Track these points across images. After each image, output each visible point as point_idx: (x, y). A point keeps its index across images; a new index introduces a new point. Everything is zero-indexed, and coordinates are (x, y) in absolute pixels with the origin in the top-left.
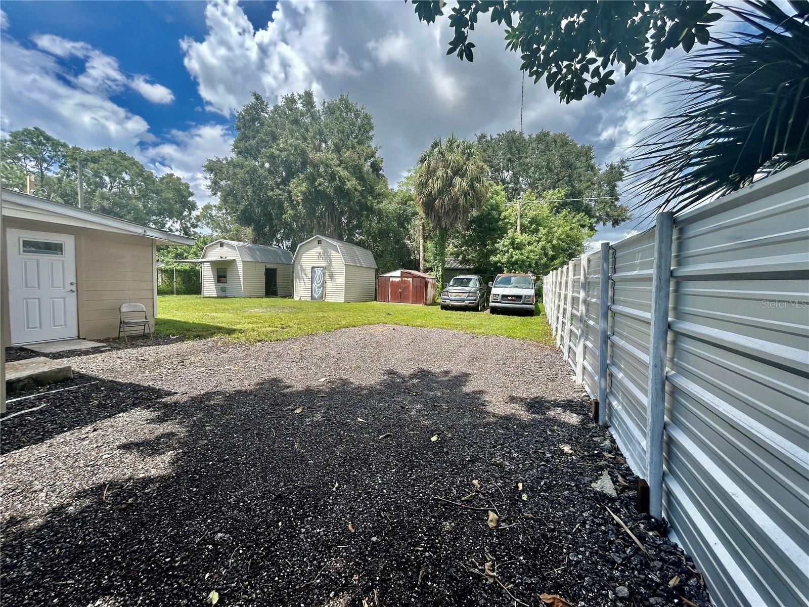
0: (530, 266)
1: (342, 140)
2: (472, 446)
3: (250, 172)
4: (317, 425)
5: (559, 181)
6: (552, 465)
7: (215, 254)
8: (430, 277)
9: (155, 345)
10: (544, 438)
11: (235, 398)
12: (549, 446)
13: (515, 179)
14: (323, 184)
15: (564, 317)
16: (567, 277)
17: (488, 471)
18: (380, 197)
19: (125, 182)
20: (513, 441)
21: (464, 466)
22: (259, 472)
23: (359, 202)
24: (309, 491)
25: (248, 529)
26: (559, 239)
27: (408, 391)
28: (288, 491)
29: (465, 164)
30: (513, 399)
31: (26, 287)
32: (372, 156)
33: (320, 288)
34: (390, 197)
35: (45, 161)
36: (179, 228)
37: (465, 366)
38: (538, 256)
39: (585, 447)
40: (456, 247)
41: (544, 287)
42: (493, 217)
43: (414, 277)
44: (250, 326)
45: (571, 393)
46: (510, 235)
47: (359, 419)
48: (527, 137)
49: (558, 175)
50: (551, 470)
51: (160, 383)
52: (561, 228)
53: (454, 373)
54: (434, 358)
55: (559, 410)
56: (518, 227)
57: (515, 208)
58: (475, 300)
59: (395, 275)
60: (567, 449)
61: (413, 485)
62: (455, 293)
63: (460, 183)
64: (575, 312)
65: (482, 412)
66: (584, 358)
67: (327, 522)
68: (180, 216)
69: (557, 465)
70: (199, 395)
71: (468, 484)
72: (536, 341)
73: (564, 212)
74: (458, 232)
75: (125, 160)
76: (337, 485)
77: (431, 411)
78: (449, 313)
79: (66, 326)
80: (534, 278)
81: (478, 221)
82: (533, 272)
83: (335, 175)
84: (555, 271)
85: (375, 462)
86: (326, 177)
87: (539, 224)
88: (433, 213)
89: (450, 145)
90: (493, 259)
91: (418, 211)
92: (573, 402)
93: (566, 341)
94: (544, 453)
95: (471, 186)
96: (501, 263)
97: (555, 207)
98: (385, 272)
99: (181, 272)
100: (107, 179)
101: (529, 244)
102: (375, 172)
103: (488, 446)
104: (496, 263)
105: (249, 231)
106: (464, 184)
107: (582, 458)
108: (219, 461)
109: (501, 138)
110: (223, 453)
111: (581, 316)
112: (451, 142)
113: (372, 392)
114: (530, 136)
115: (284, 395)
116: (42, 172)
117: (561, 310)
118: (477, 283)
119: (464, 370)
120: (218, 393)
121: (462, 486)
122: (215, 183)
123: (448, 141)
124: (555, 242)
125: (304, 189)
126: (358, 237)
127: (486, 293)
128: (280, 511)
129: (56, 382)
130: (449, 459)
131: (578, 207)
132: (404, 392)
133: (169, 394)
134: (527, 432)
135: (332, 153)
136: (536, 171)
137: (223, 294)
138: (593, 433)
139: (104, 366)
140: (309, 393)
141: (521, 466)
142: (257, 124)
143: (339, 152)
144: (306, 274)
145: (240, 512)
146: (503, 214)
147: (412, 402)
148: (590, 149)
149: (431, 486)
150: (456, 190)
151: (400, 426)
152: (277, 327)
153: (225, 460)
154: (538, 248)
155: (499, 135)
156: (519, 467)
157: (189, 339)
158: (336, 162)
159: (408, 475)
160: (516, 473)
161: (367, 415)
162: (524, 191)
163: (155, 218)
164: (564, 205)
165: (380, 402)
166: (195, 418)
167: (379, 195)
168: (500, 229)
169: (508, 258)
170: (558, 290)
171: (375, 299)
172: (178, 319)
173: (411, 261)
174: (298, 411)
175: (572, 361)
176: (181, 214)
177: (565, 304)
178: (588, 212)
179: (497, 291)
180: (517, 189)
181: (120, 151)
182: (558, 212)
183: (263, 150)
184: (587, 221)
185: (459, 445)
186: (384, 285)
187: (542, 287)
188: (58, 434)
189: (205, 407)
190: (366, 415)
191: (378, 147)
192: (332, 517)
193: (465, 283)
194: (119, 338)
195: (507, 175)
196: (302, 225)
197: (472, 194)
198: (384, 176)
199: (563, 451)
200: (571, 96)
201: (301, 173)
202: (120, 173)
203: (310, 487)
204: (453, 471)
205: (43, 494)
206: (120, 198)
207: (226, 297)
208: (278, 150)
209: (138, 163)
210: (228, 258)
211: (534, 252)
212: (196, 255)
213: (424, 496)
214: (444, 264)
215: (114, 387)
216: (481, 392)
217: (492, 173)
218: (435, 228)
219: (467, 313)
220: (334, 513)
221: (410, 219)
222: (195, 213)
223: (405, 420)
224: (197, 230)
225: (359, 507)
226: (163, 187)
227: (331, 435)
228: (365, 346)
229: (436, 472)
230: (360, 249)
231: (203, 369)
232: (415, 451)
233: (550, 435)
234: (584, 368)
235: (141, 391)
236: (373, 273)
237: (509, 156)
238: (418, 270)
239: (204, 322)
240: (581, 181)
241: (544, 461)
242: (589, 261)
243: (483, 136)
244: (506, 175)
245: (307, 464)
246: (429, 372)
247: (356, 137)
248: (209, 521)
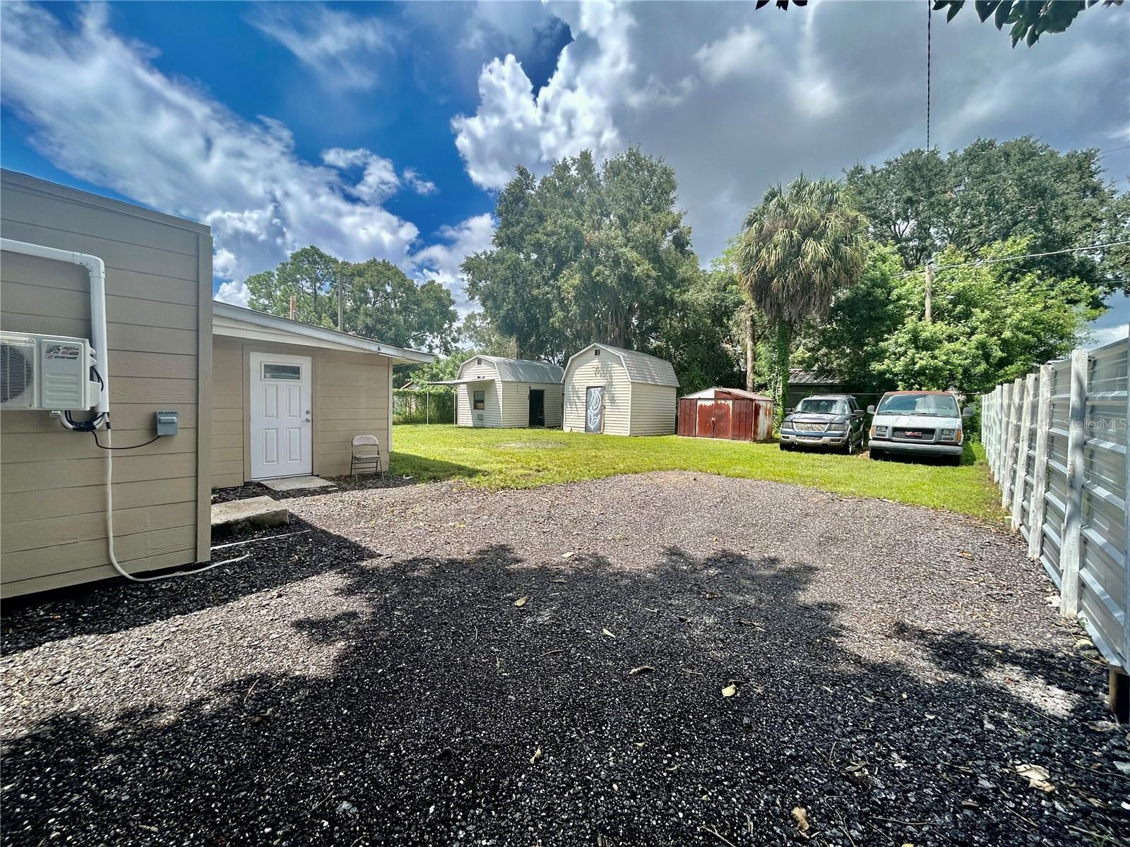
0: (952, 377)
1: (631, 210)
2: (802, 723)
3: (512, 267)
4: (539, 631)
5: (1016, 223)
6: (997, 813)
7: (472, 374)
8: (764, 399)
9: (384, 487)
10: (975, 736)
11: (444, 571)
12: (988, 759)
13: (922, 231)
14: (604, 272)
15: (1028, 472)
16: (1036, 395)
17: (831, 793)
18: (684, 283)
19: (388, 294)
20: (897, 729)
21: (780, 767)
22: (435, 701)
23: (653, 294)
24: (493, 754)
25: (384, 806)
26: (1018, 328)
27: (698, 589)
28: (462, 747)
29: (822, 217)
30: (901, 630)
31: (266, 416)
32: (675, 227)
33: (597, 415)
34: (700, 282)
35: (318, 280)
36: (439, 344)
37: (811, 552)
38: (968, 361)
39: (1092, 782)
40: (810, 350)
41: (984, 413)
42: (876, 299)
43: (736, 398)
44: (499, 466)
45: (1049, 636)
46: (909, 326)
47: (606, 632)
48: (944, 157)
49: (1013, 213)
50: (991, 827)
51: (368, 539)
52: (1021, 309)
53: (787, 564)
54: (755, 533)
55: (1015, 672)
56: (928, 312)
57: (921, 279)
58: (842, 435)
59: (706, 396)
60: (1036, 776)
61: (669, 788)
62: (803, 423)
63: (815, 250)
64: (1055, 465)
65: (833, 649)
66: (1083, 564)
67: (504, 828)
68: (440, 330)
69: (1010, 816)
70: (404, 561)
71: (781, 815)
72: (965, 514)
73: (1028, 278)
74: (813, 327)
75: (389, 270)
76: (538, 752)
77: (732, 632)
78: (794, 454)
79: (301, 460)
80: (962, 398)
81: (848, 307)
82: (960, 388)
83: (619, 259)
84: (1006, 386)
85: (613, 719)
86: (607, 263)
87: (971, 303)
88: (768, 300)
89: (798, 193)
90: (876, 367)
91: (744, 299)
92: (1052, 657)
93: (1036, 519)
94: (974, 776)
95: (835, 251)
96: (892, 373)
97: (1009, 270)
98: (691, 392)
99: (436, 396)
100: (371, 293)
101: (951, 338)
102: (679, 249)
103: (838, 731)
104: (882, 373)
105: (512, 344)
106: (822, 250)
107: (1086, 812)
108: (391, 670)
109: (891, 167)
110: (401, 656)
111: (1073, 476)
112: (800, 187)
113: (637, 583)
114: (952, 155)
115: (509, 574)
116: (316, 292)
117: (1022, 459)
118: (846, 407)
119: (808, 560)
120: (426, 560)
121: (768, 815)
122: (473, 284)
123: (794, 187)
124: (1007, 334)
125: (577, 282)
126: (654, 343)
127: (862, 424)
128: (440, 783)
129: (272, 527)
130: (749, 745)
131: (1060, 267)
132: (691, 590)
133: (372, 555)
134: (931, 713)
135: (616, 229)
136: (965, 213)
137: (479, 424)
138: (1114, 747)
139: (324, 510)
140: (544, 574)
141: (912, 797)
142: (521, 205)
143: (625, 226)
144: (578, 397)
145: (386, 768)
146: (895, 293)
147: (700, 611)
148: (1088, 157)
149: (704, 797)
150: (808, 260)
151: (671, 654)
152: (531, 469)
153: (399, 670)
154: (969, 347)
155: (889, 163)
156: (907, 799)
157: (423, 481)
158: (621, 240)
159: (665, 762)
160: (900, 813)
161: (620, 625)
162: (941, 249)
163: (414, 333)
164: (1028, 266)
165: (647, 603)
166: (387, 595)
167: (683, 280)
168: (891, 317)
169: (907, 365)
170: (1013, 420)
171: (676, 433)
172: (419, 455)
173: (733, 375)
174: (519, 603)
175: (1050, 562)
176: (441, 327)
177: (1030, 447)
178: (1087, 273)
179: (882, 420)
180: (924, 249)
181: (384, 261)
182: (1013, 279)
183: (527, 237)
184: (1085, 290)
185: (776, 715)
186: (688, 411)
187: (979, 415)
188: (244, 595)
189: (404, 580)
190: (618, 624)
191: (682, 213)
192: (513, 820)
193: (826, 407)
194: (350, 476)
195: (905, 228)
196: (577, 331)
197: (836, 264)
198: (693, 254)
199: (1026, 782)
200: (1041, 26)
201: (575, 261)
202: (383, 285)
203: (496, 747)
204: (754, 773)
205: (191, 679)
206: (382, 314)
207: (484, 427)
208: (545, 234)
209: (401, 272)
210: (485, 379)
211: (961, 353)
212: (452, 375)
213: (686, 818)
214: (786, 378)
215: (322, 537)
216: (835, 607)
217: (875, 227)
218: (772, 323)
219: (827, 457)
220: (519, 811)
221: (732, 312)
222: (456, 325)
223: (682, 644)
224: (459, 345)
225: (563, 810)
226: (424, 296)
227: (555, 654)
228: (645, 505)
229: (719, 768)
230: (655, 359)
231: (422, 524)
232: (688, 712)
233: (990, 731)
234: (1082, 585)
235: (346, 547)
236: (673, 394)
237: (909, 194)
238: (744, 387)
239: (446, 459)
240: (1067, 218)
241: (974, 798)
242: (1093, 362)
243: (859, 170)
244: (902, 228)
245: (505, 701)
246: (740, 557)
247: (651, 203)
248: (341, 774)
